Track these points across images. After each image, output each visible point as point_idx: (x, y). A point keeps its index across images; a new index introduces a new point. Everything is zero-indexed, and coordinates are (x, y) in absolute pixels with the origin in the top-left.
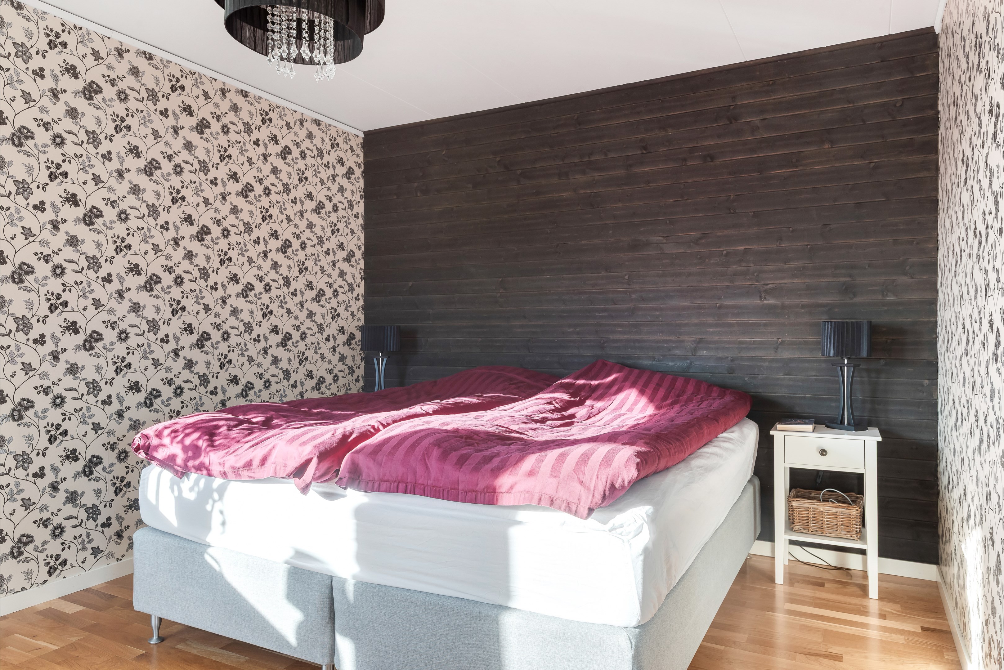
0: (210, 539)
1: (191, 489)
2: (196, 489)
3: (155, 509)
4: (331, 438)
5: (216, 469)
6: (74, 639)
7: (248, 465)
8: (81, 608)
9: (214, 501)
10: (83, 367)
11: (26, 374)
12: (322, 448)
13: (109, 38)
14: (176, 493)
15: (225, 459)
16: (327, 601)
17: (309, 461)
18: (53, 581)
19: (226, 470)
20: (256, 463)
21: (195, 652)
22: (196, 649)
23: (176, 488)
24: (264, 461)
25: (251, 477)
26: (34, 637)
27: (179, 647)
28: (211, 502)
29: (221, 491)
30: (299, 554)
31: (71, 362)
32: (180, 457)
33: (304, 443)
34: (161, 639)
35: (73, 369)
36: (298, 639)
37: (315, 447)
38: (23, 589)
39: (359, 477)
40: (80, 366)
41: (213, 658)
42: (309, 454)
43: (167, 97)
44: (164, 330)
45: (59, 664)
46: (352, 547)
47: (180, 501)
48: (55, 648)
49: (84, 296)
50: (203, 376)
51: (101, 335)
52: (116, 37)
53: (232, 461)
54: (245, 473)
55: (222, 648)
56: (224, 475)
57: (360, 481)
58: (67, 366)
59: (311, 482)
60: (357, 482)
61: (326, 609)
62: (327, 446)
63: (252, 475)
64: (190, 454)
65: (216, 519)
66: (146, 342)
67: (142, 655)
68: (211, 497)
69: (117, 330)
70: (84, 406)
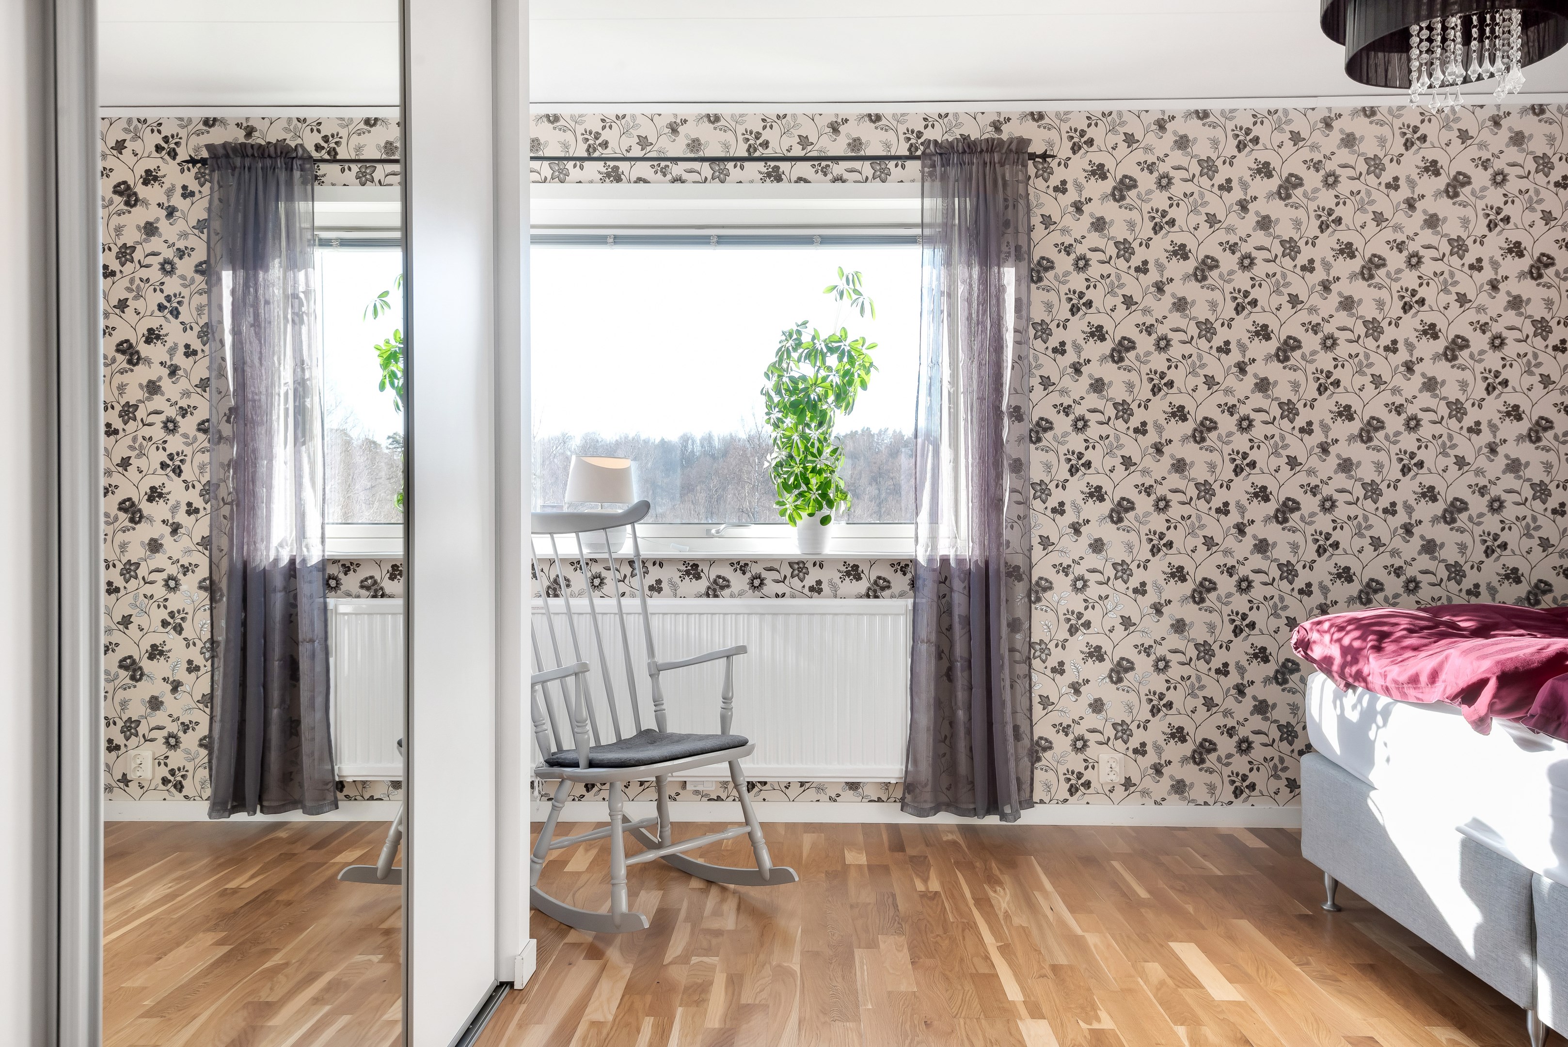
0: (1374, 777)
1: (1354, 707)
2: (1359, 707)
3: (1318, 727)
4: (1532, 654)
5: (1376, 681)
6: (1241, 873)
7: (1414, 680)
8: (1264, 845)
9: (1378, 727)
10: (1275, 544)
11: (1208, 550)
12: (1510, 667)
13: (1313, 109)
14: (1338, 711)
15: (1387, 668)
16: (1524, 907)
17: (1483, 683)
18: (1239, 806)
19: (1388, 684)
20: (1424, 679)
21: (1373, 937)
22: (1375, 935)
23: (1338, 703)
24: (1434, 677)
25: (1418, 699)
26: (1204, 856)
27: (1356, 924)
28: (1374, 726)
29: (1386, 713)
30: (1477, 823)
31: (1260, 537)
32: (1338, 660)
33: (1484, 657)
34: (1338, 909)
35: (1262, 547)
36: (1476, 950)
37: (1498, 662)
38: (1206, 803)
39: (1559, 718)
40: (1270, 542)
41: (1393, 953)
42: (1484, 672)
43: (1398, 159)
44: (1388, 497)
45: (1216, 889)
46: (1546, 826)
47: (1342, 719)
48: (1219, 873)
49: (1276, 453)
50: (1454, 566)
51: (1298, 503)
52: (1322, 104)
53: (1398, 673)
54: (1411, 692)
55: (1412, 948)
56: (1387, 691)
57: (1559, 725)
58: (1254, 542)
59: (1486, 715)
60: (1554, 726)
61: (1523, 920)
62: (1518, 665)
63: (1420, 696)
64: (1349, 658)
65: (1380, 754)
66: (1360, 513)
67: (1307, 915)
68: (1374, 721)
69: (1319, 497)
70: (1276, 593)
